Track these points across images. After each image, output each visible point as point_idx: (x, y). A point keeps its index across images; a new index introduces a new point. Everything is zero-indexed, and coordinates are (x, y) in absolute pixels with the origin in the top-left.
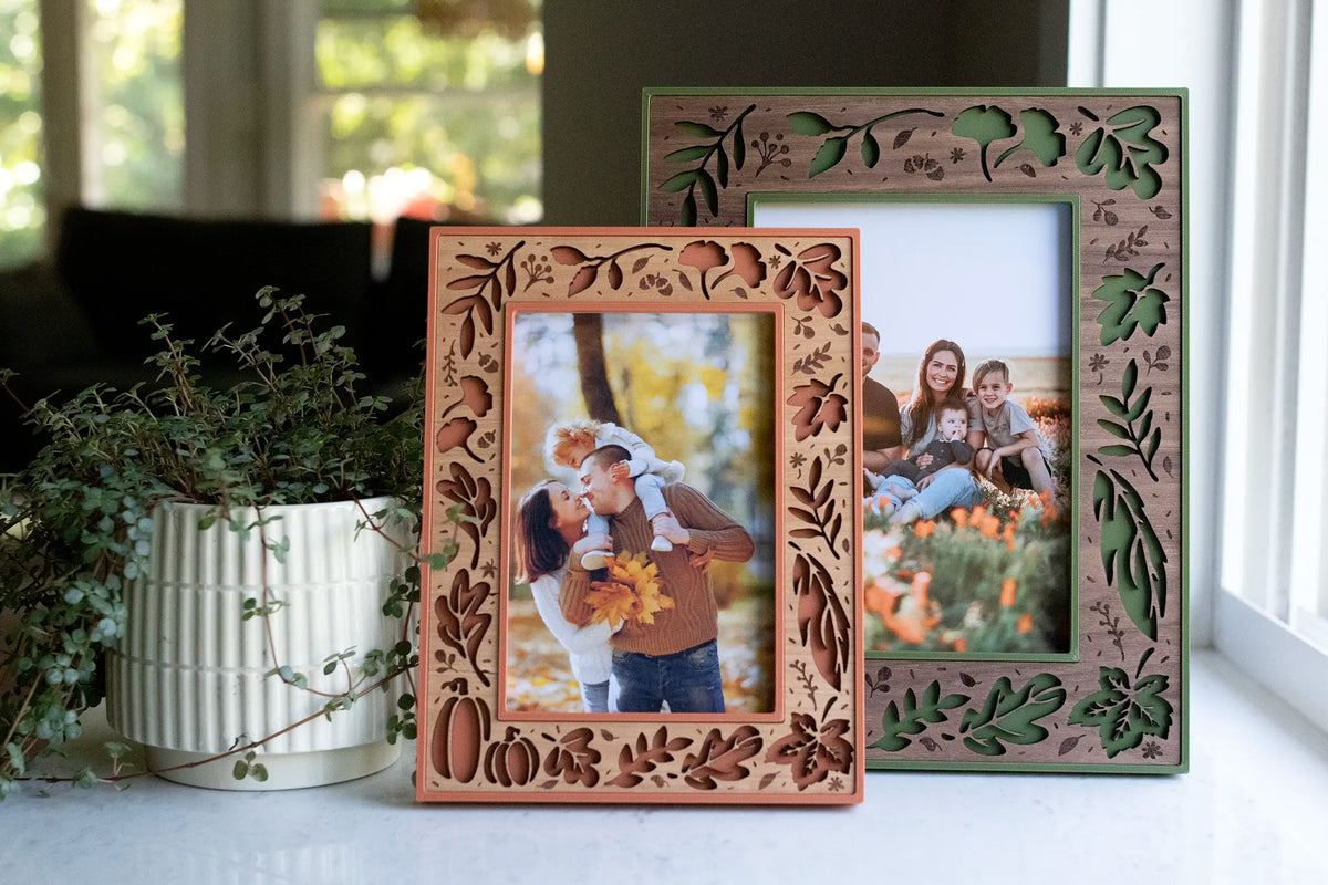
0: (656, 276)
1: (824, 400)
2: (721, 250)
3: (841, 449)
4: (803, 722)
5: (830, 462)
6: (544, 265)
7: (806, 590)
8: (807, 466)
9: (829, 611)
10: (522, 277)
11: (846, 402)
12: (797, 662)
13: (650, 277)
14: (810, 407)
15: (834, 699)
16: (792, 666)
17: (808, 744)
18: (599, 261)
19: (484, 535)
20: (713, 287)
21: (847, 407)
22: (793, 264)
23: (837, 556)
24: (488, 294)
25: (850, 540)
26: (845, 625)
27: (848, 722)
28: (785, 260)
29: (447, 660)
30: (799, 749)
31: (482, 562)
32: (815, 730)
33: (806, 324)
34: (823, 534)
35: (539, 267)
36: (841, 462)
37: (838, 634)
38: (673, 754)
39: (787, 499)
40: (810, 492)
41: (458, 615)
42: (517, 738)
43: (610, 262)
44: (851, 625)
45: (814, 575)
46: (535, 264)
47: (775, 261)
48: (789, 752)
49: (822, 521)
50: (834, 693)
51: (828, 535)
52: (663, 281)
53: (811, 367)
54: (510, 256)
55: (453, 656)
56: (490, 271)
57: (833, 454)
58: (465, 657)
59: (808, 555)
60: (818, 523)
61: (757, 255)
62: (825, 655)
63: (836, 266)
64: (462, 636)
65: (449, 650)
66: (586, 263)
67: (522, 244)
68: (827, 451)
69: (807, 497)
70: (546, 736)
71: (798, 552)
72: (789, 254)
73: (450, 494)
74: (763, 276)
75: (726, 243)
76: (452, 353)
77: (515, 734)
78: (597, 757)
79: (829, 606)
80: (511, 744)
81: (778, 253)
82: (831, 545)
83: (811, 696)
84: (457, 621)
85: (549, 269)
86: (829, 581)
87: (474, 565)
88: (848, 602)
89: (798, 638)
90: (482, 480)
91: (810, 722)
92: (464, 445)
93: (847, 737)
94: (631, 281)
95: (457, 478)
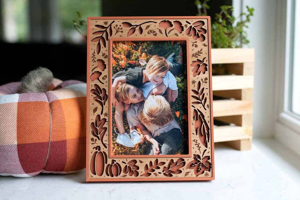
0: (152, 30)
1: (201, 65)
2: (170, 23)
3: (206, 79)
4: (197, 157)
5: (203, 82)
6: (120, 28)
8: (197, 84)
11: (207, 65)
12: (195, 140)
13: (151, 31)
17: (198, 163)
18: (136, 26)
19: (104, 105)
20: (168, 34)
21: (207, 67)
24: (104, 36)
25: (209, 105)
26: (208, 129)
29: (94, 140)
31: (104, 112)
32: (200, 159)
33: (195, 43)
35: (119, 28)
36: (206, 82)
42: (115, 163)
43: (139, 26)
45: (199, 115)
46: (118, 27)
49: (201, 99)
52: (154, 32)
53: (197, 55)
54: (110, 25)
56: (105, 29)
60: (200, 100)
61: (181, 24)
65: (95, 138)
67: (114, 22)
68: (202, 79)
69: (197, 93)
71: (195, 108)
72: (190, 24)
73: (95, 93)
76: (94, 53)
77: (114, 162)
79: (204, 124)
83: (199, 149)
85: (122, 29)
86: (203, 116)
87: (102, 114)
88: (209, 122)
90: (104, 89)
91: (199, 157)
92: (98, 79)
94: (145, 32)
95: (96, 89)
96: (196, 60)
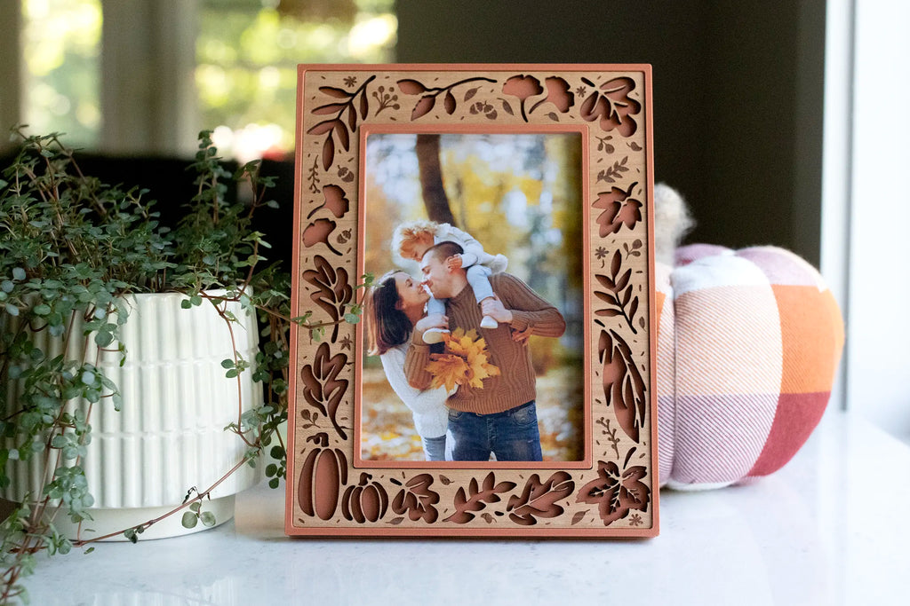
3: (637, 244)
4: (608, 469)
6: (392, 95)
7: (609, 360)
9: (629, 376)
10: (373, 105)
12: (603, 419)
14: (611, 210)
15: (633, 450)
16: (598, 422)
18: (436, 91)
22: (596, 94)
23: (635, 332)
27: (645, 468)
28: (590, 90)
30: (604, 491)
34: (623, 313)
35: (387, 97)
37: (636, 396)
38: (499, 495)
39: (592, 285)
40: (611, 279)
41: (320, 381)
42: (370, 482)
44: (647, 386)
46: (384, 94)
47: (581, 91)
48: (596, 493)
50: (634, 444)
51: (628, 314)
52: (489, 108)
53: (612, 176)
55: (316, 414)
57: (630, 247)
58: (326, 415)
59: (611, 330)
62: (625, 413)
63: (631, 95)
64: (324, 397)
65: (313, 410)
66: (426, 93)
68: (626, 246)
70: (393, 481)
74: (571, 103)
75: (541, 77)
78: (436, 498)
80: (364, 487)
81: (584, 85)
82: (630, 323)
83: (614, 447)
84: (320, 385)
85: (395, 98)
89: (603, 398)
90: (341, 270)
93: (645, 481)
94: (463, 107)
95: (320, 268)
96: (610, 190)
